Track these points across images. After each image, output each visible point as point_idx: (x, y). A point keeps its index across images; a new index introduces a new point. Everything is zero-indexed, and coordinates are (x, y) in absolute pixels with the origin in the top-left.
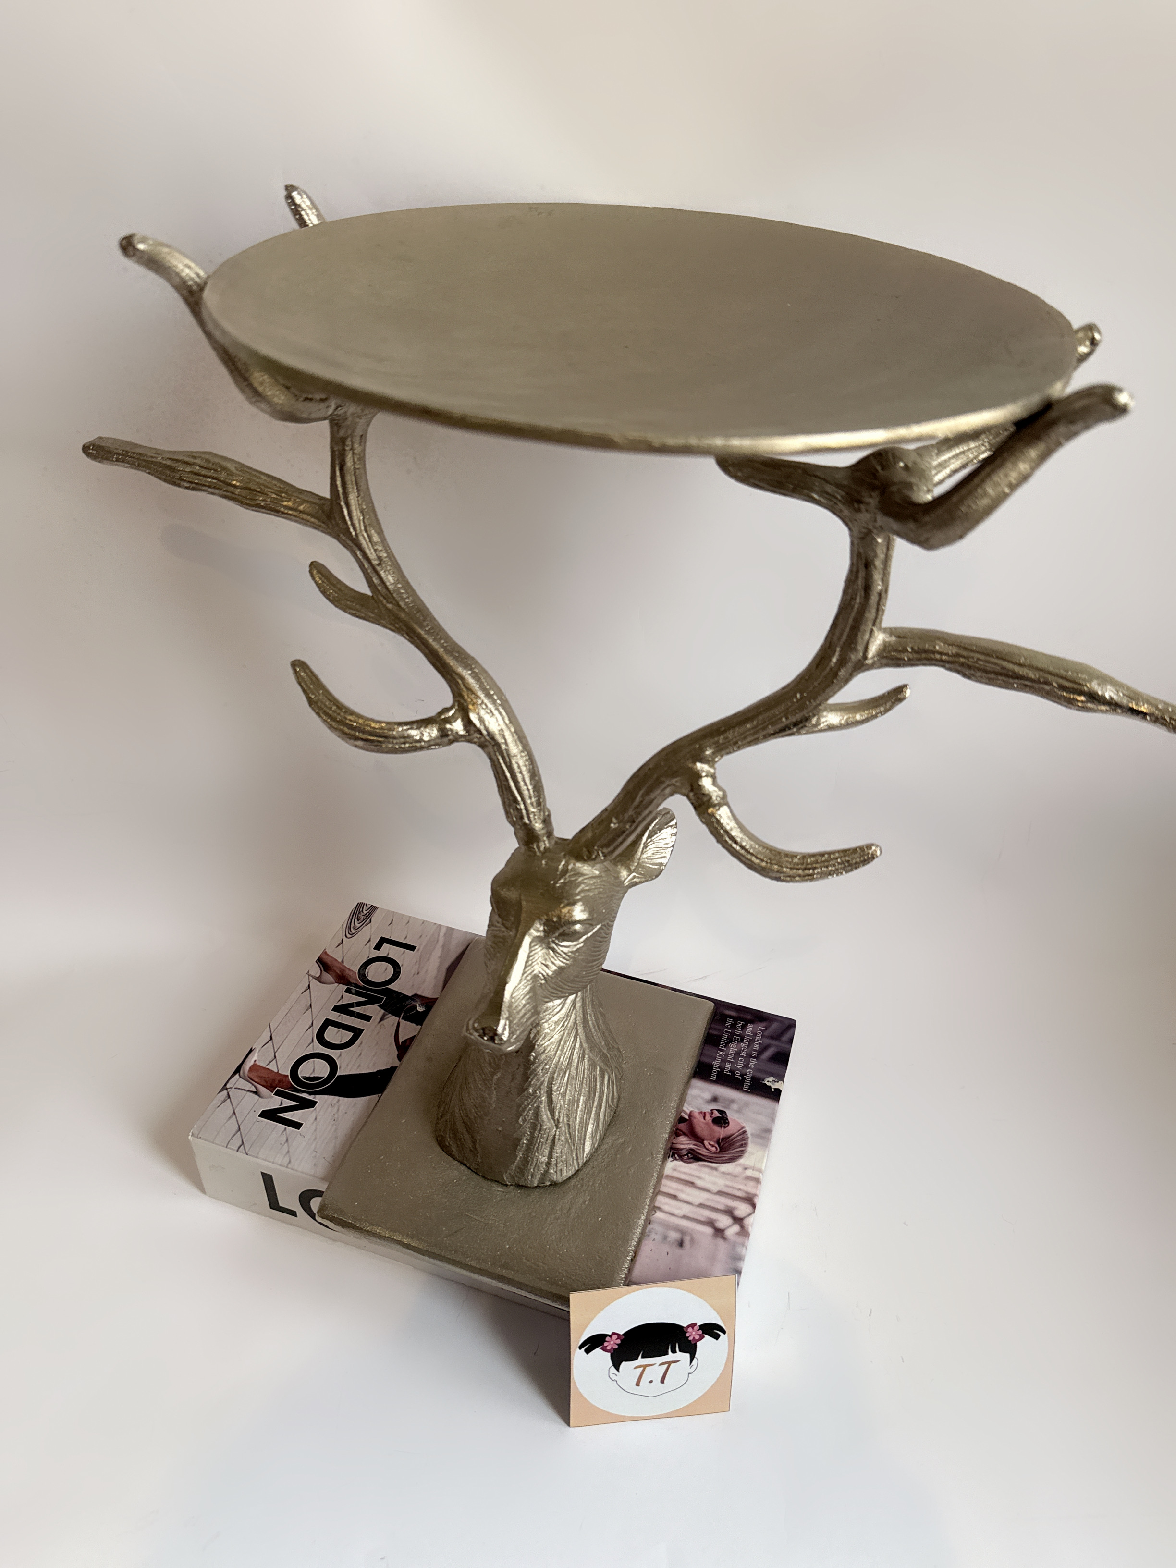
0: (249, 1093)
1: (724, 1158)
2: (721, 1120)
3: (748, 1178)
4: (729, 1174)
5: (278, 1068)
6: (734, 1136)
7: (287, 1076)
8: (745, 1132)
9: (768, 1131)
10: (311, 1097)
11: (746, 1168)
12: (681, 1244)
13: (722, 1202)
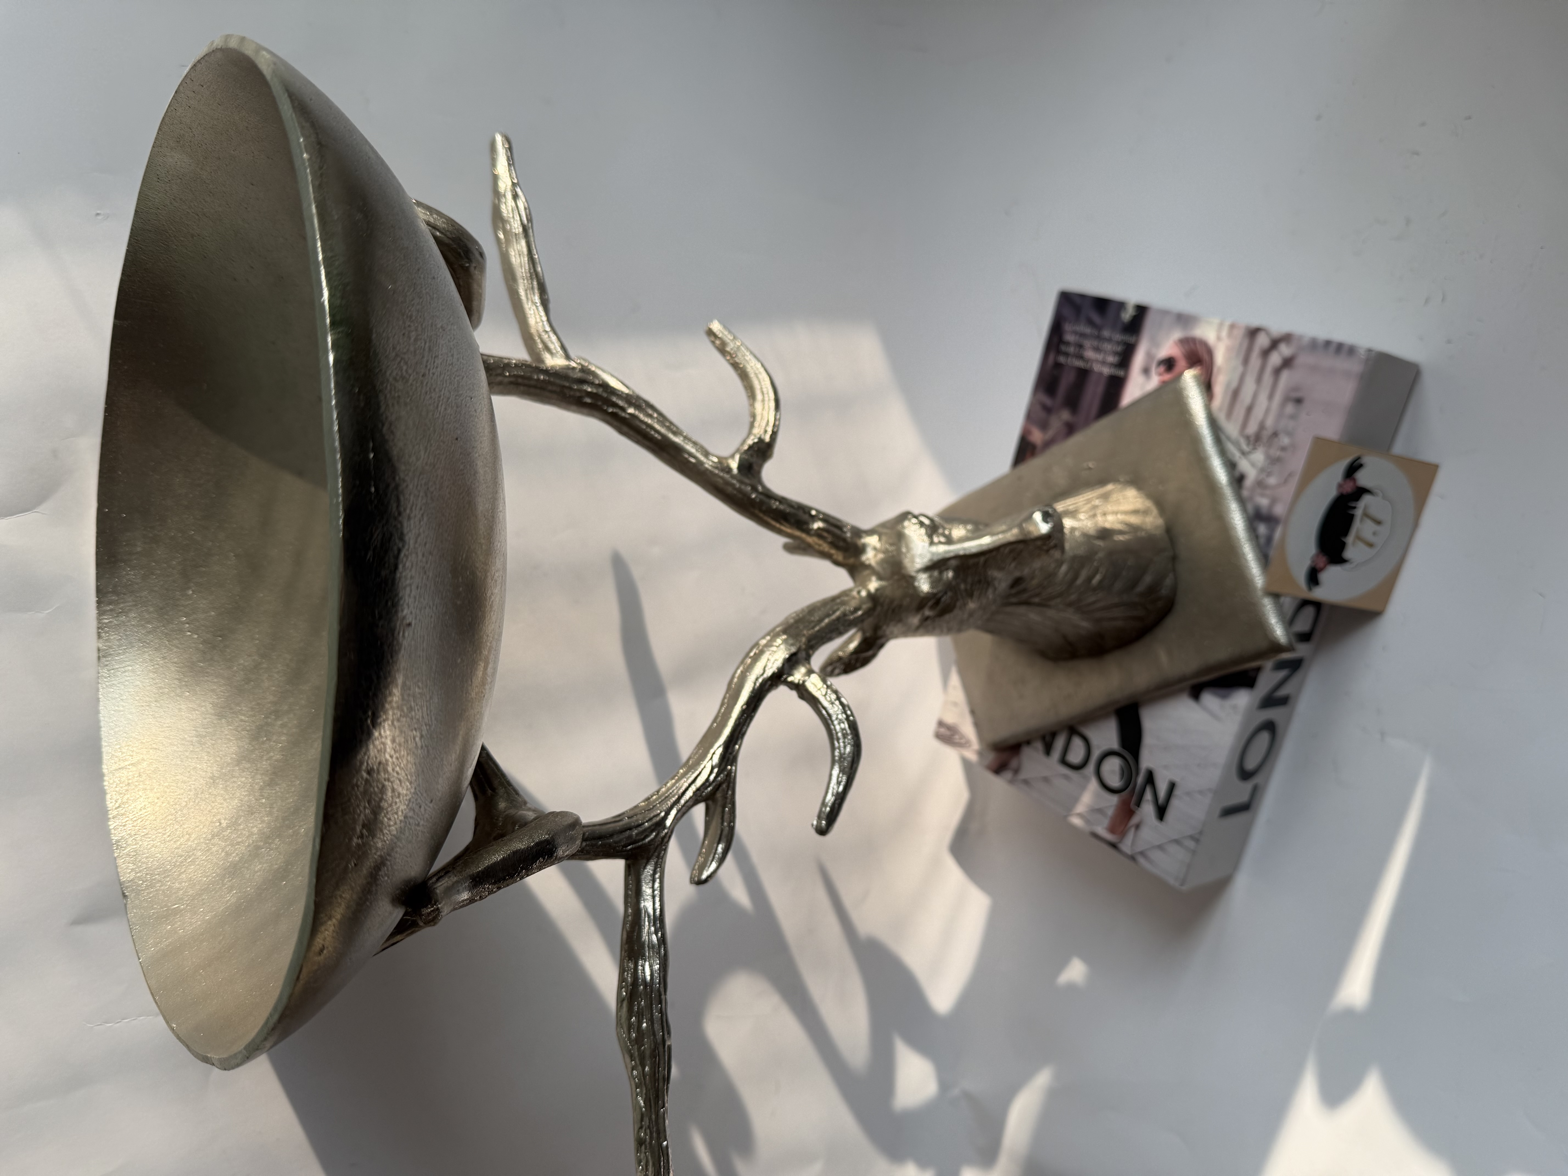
1: (1209, 359)
2: (1168, 364)
3: (1229, 336)
4: (1224, 356)
5: (1112, 807)
6: (1185, 350)
7: (1119, 797)
8: (1182, 340)
9: (1178, 315)
10: (1142, 773)
11: (1219, 338)
12: (1299, 401)
13: (1255, 361)
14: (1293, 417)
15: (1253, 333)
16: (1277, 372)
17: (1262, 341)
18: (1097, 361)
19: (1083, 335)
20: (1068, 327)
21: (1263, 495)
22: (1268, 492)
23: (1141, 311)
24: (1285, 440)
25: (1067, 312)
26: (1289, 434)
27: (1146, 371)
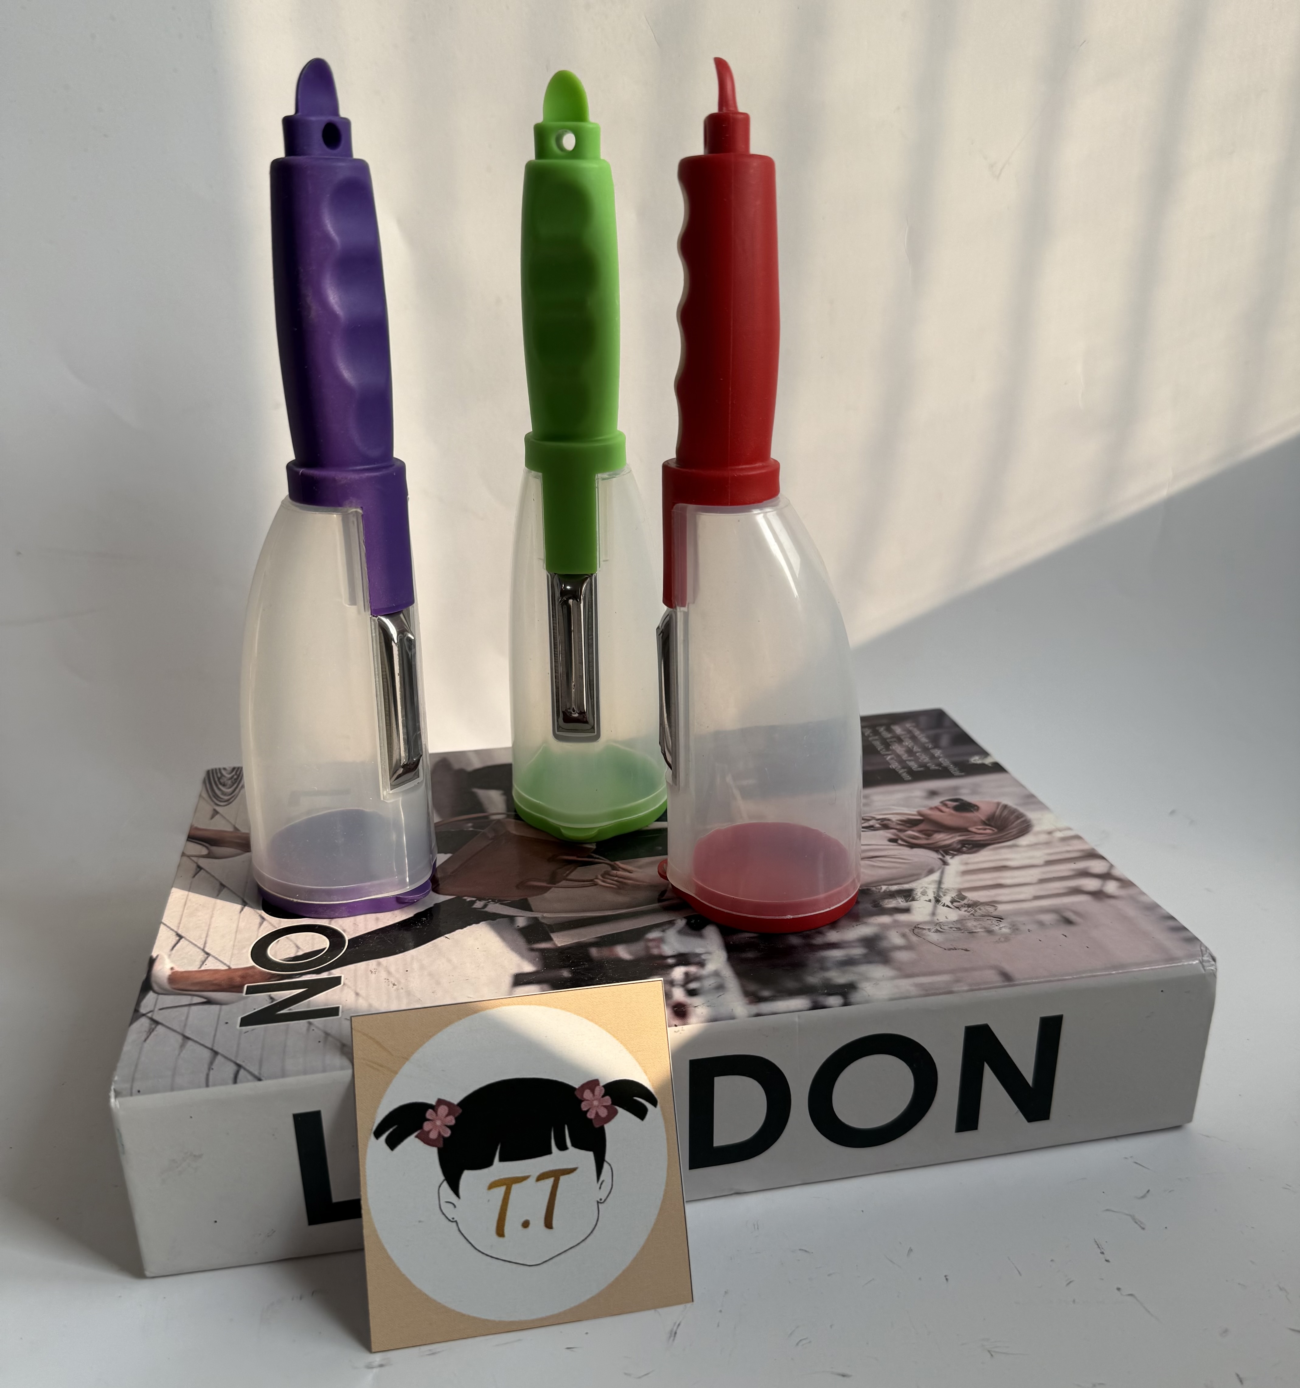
0: (194, 1008)
1: (1012, 834)
2: (963, 807)
3: (1064, 839)
4: (1036, 844)
5: (225, 964)
6: (998, 813)
7: (252, 967)
8: (1005, 807)
9: (1032, 796)
11: (1050, 833)
12: (1068, 922)
13: (1065, 869)
14: (1041, 924)
15: (1093, 855)
16: (1077, 891)
17: (1097, 866)
18: (898, 756)
19: (914, 738)
20: (908, 725)
21: (904, 935)
22: (914, 939)
23: (997, 768)
24: (1003, 928)
25: (923, 720)
26: (1015, 928)
27: (933, 793)
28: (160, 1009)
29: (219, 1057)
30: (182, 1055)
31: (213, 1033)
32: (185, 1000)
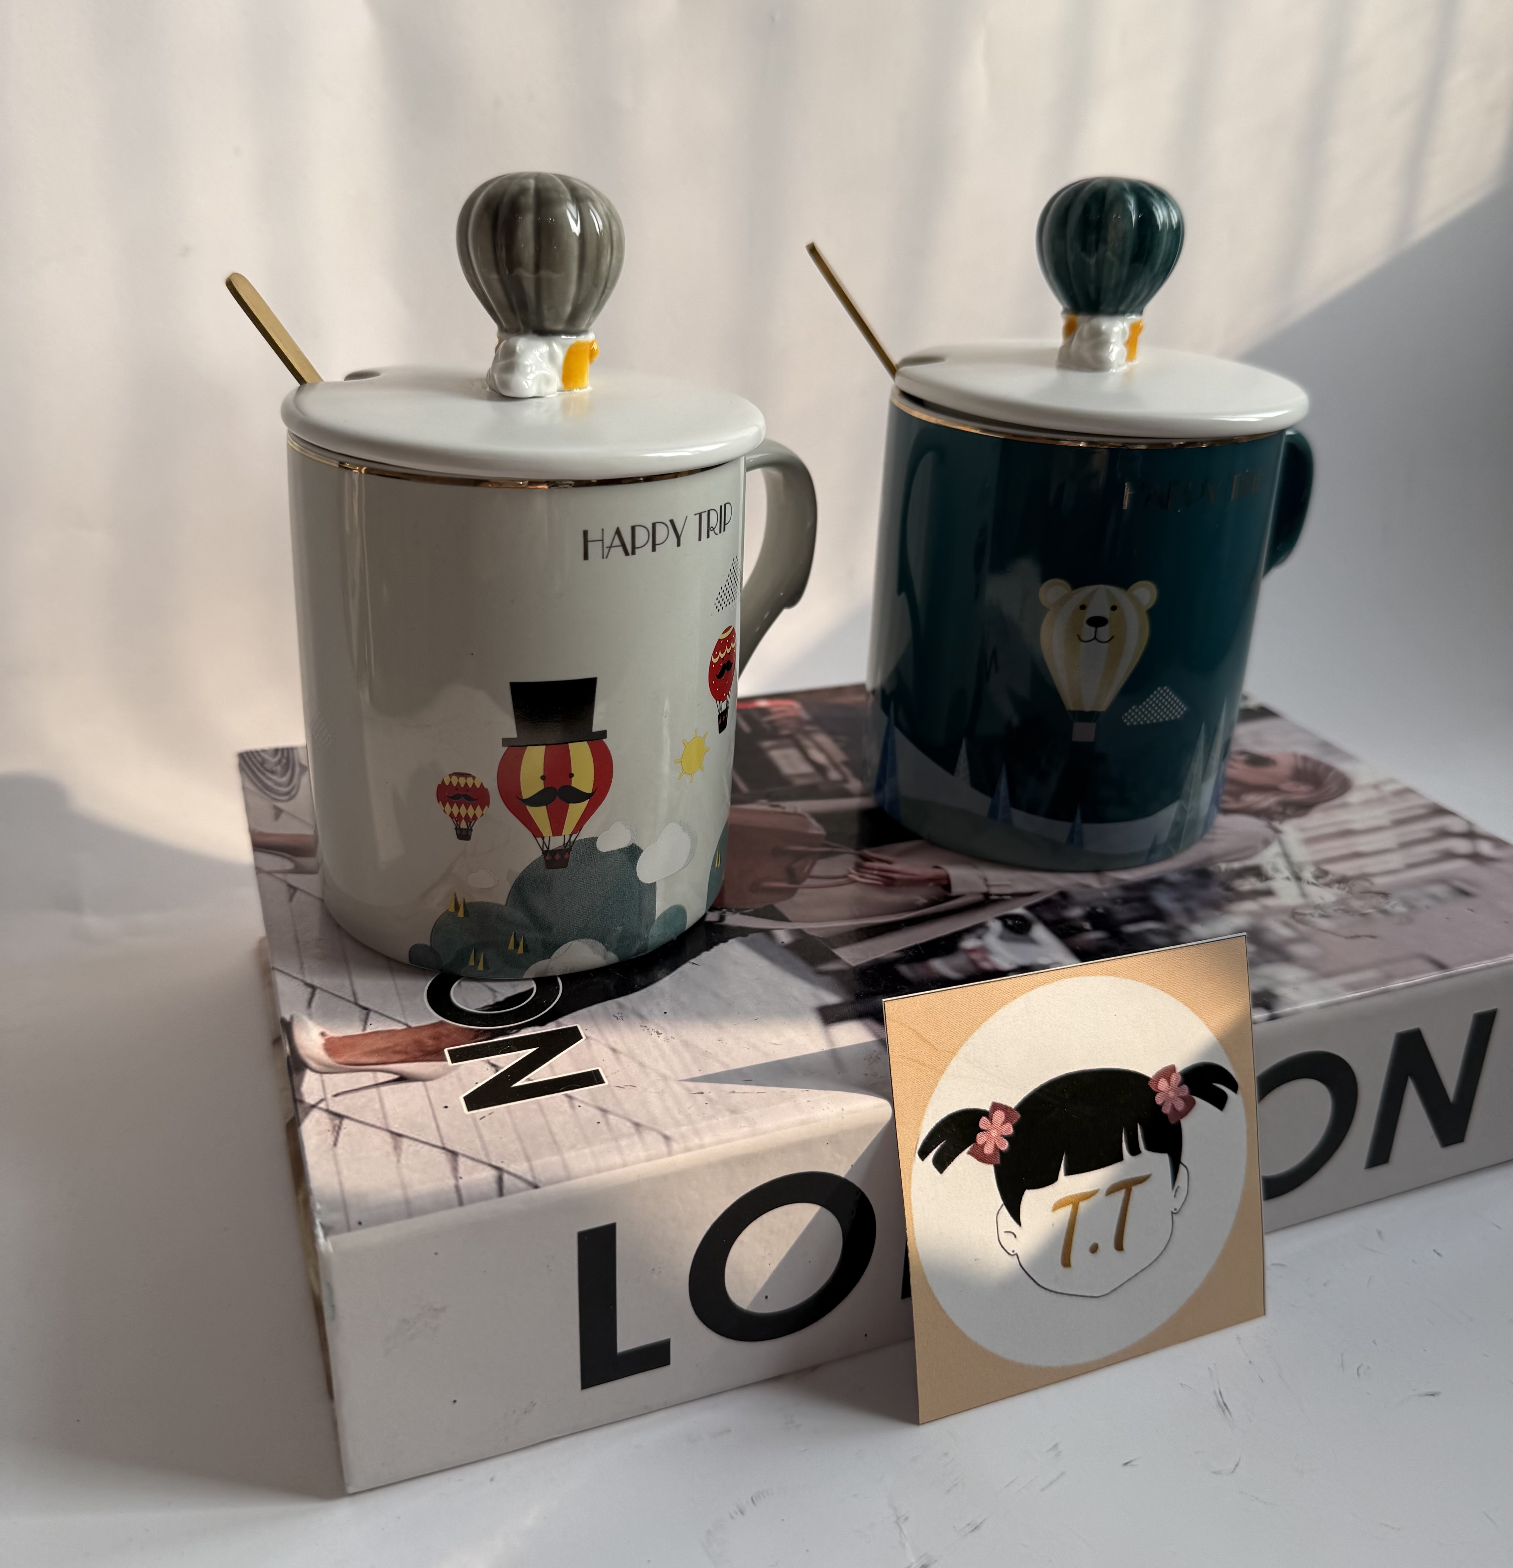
0: (385, 1088)
2: (1257, 761)
3: (1396, 794)
4: (1369, 801)
5: (399, 1023)
6: (1300, 765)
7: (441, 1023)
8: (1305, 757)
9: (1327, 744)
10: (551, 1027)
12: (1463, 893)
13: (1418, 830)
14: (1434, 897)
15: (1439, 811)
17: (1451, 823)
21: (1286, 924)
22: (1302, 928)
23: (1266, 713)
26: (1409, 906)
28: (336, 1095)
29: (461, 1160)
30: (403, 1161)
31: (433, 1125)
32: (366, 1078)
